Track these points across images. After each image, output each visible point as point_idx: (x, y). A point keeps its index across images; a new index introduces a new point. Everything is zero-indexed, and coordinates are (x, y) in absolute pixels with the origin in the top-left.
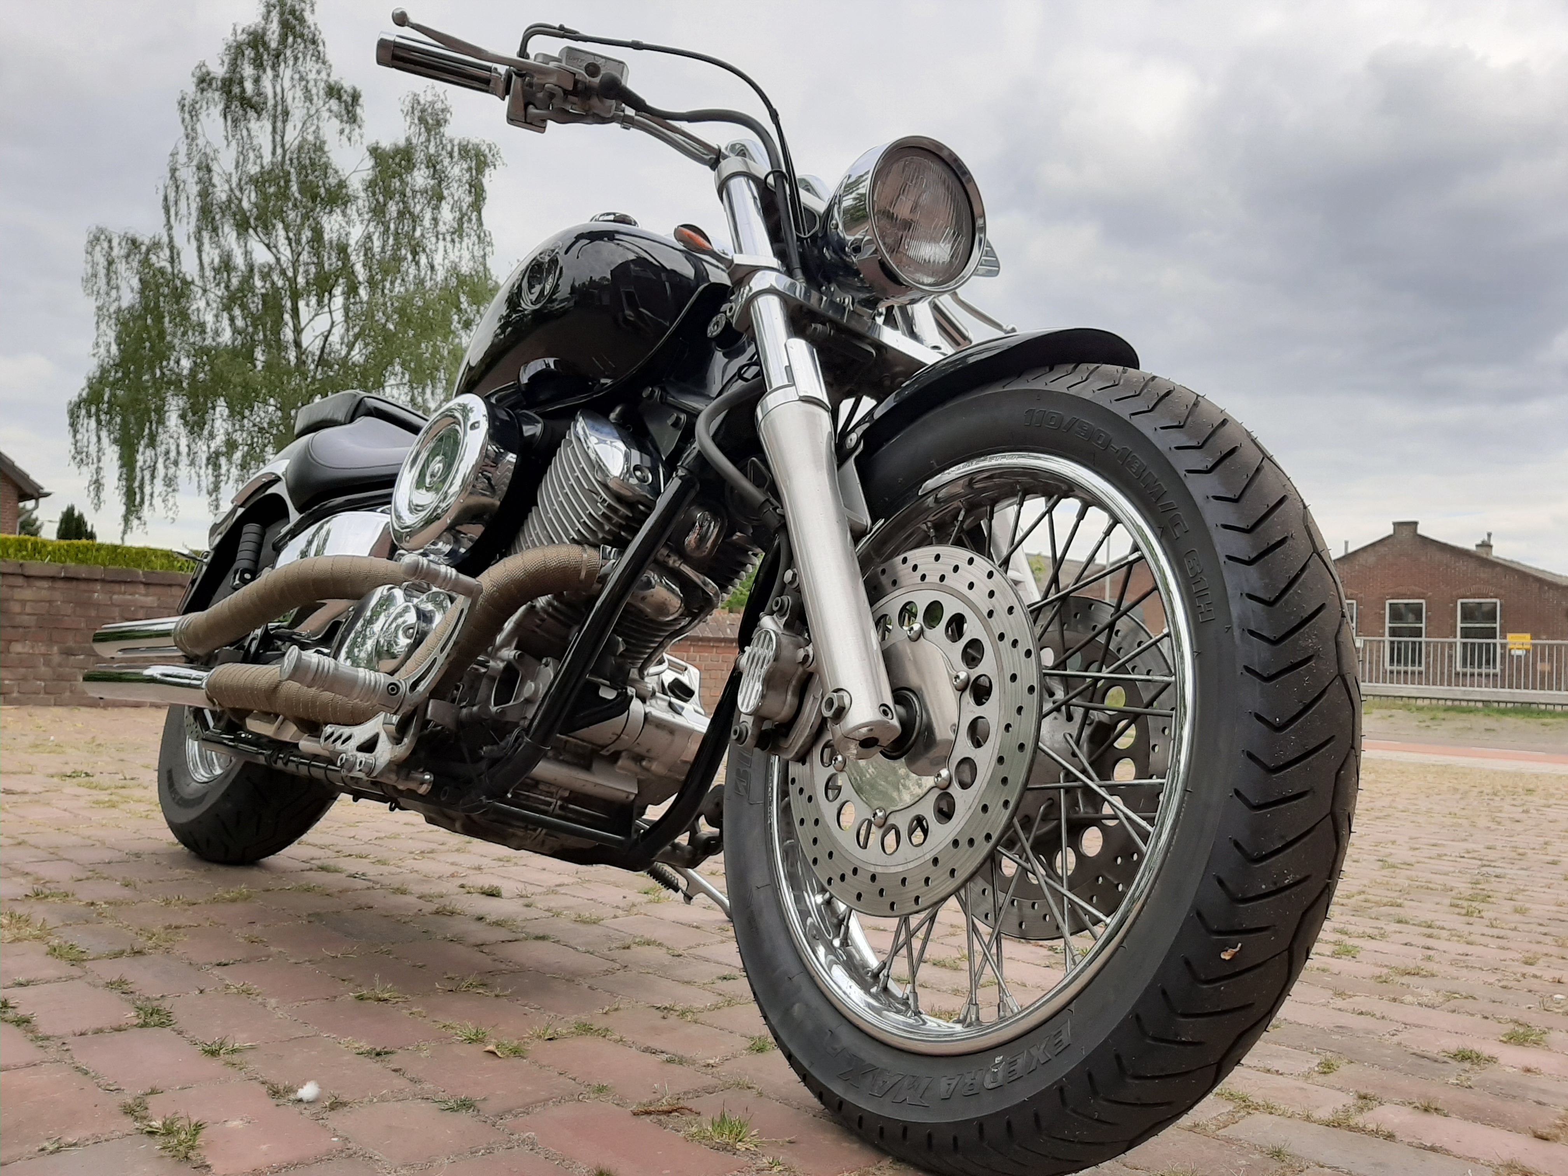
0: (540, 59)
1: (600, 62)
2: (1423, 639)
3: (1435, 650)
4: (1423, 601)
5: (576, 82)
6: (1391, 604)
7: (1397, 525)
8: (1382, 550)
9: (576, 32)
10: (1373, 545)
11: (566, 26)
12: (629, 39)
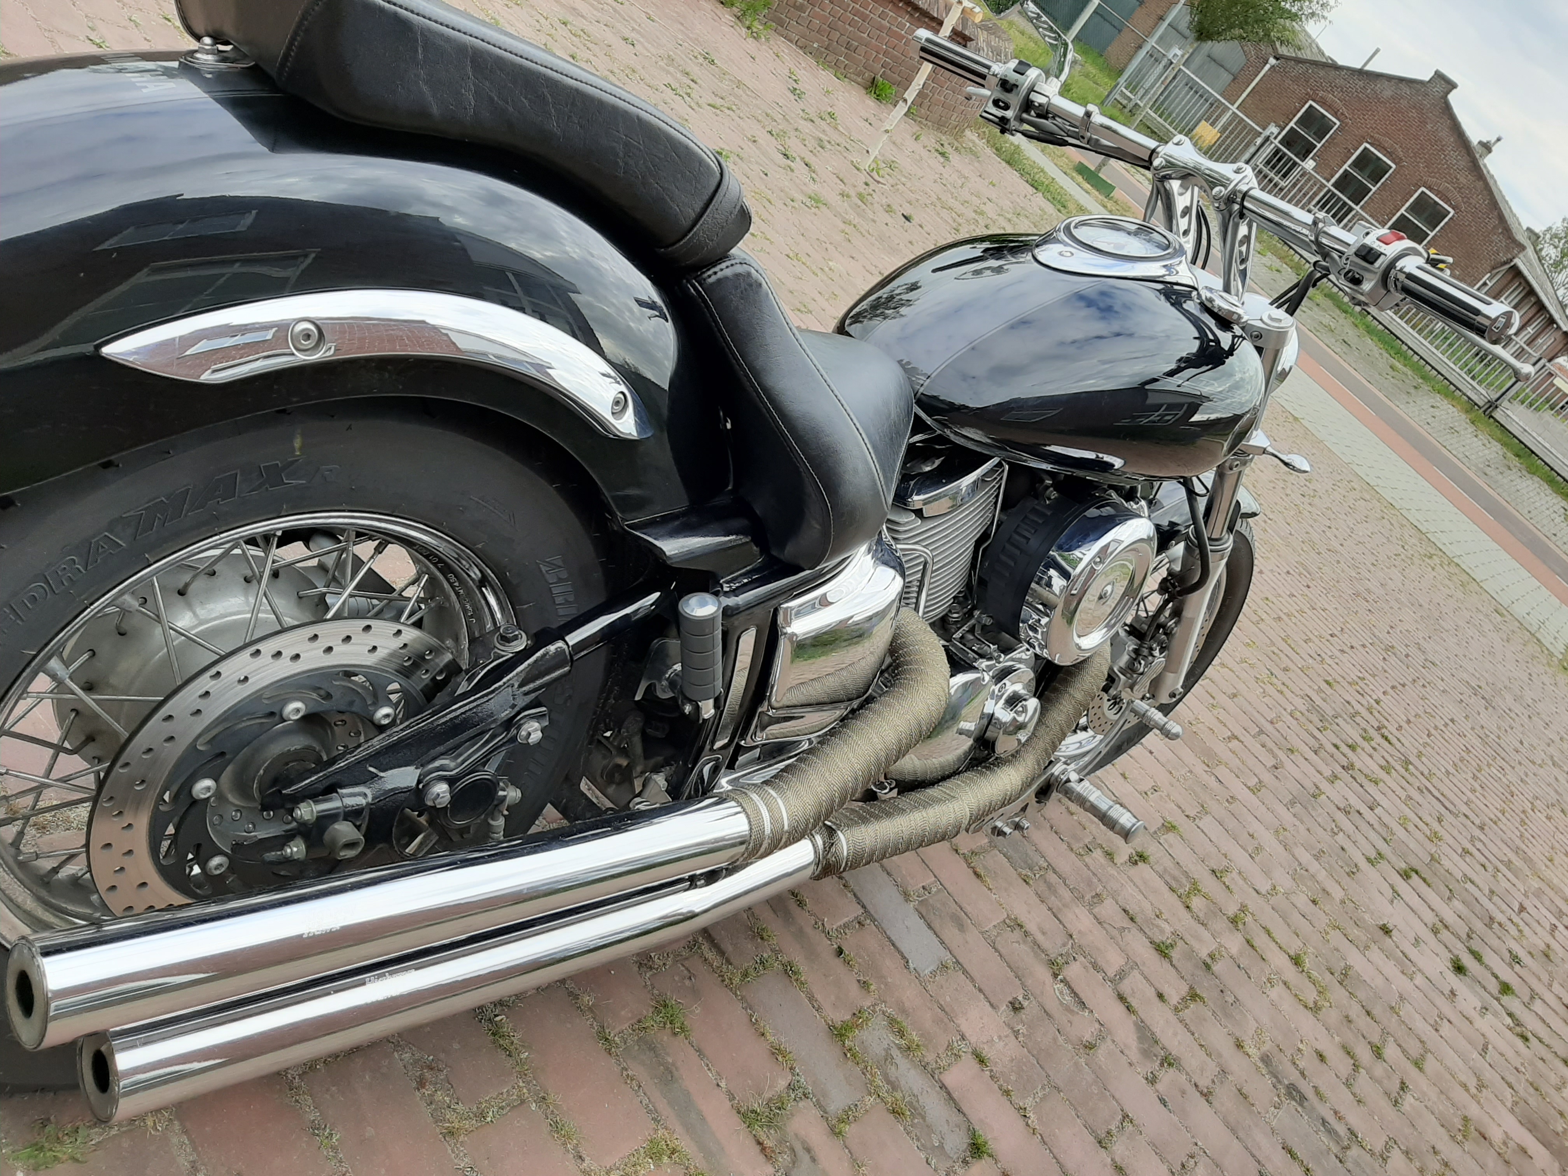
4: (1394, 166)
6: (1366, 148)
7: (1439, 76)
8: (1405, 90)
10: (1401, 80)
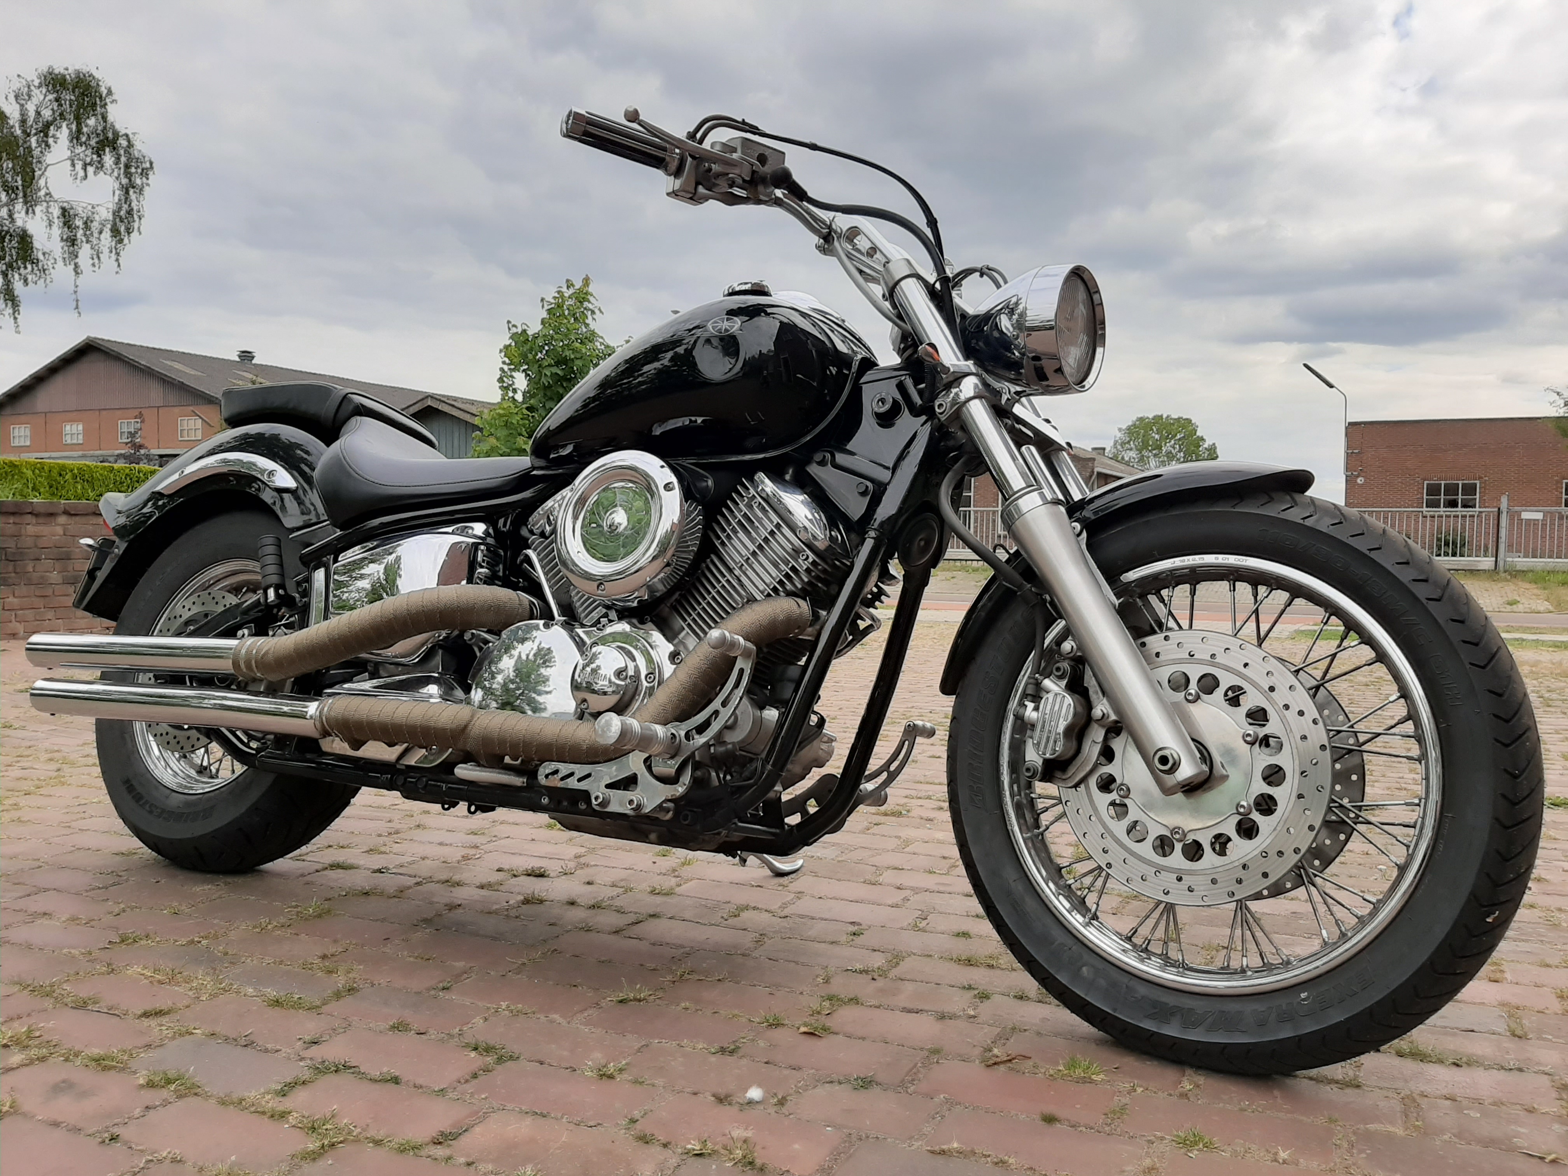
0: (718, 147)
1: (767, 152)
2: (972, 508)
3: (982, 517)
5: (754, 172)
9: (757, 128)
11: (746, 121)
12: (807, 140)
